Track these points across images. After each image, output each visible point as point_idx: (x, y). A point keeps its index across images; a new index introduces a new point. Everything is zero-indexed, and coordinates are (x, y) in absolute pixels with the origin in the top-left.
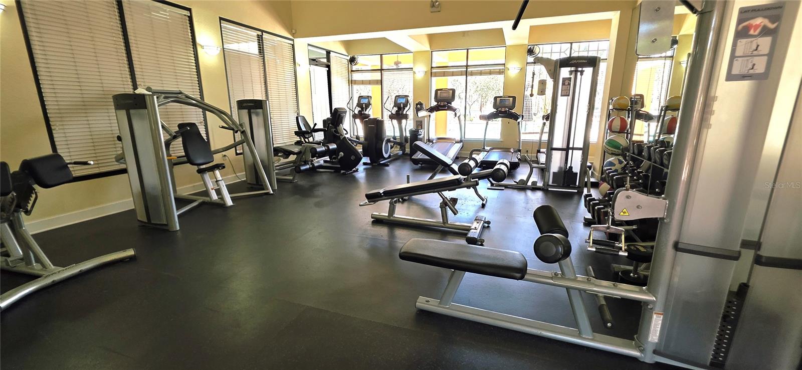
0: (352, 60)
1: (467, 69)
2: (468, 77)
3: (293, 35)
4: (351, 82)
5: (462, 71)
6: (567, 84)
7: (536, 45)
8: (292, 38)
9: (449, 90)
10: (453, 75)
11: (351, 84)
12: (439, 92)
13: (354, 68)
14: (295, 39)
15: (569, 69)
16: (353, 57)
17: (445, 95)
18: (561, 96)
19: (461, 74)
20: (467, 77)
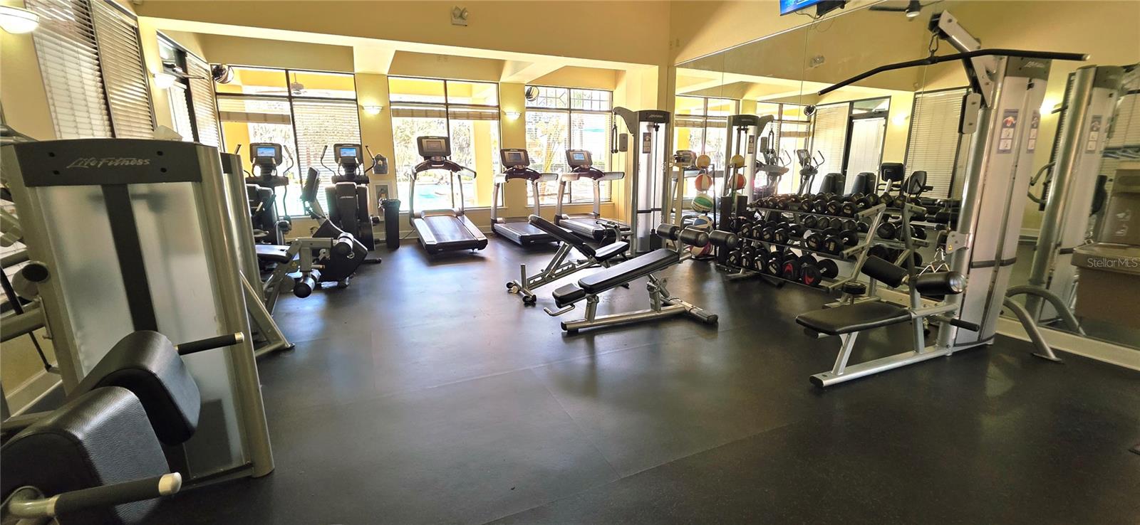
0: (218, 73)
1: (447, 108)
2: (450, 121)
3: (135, 6)
4: (219, 116)
5: (440, 111)
6: (647, 139)
7: (536, 86)
8: (136, 15)
9: (439, 138)
10: (427, 116)
11: (219, 119)
12: (424, 141)
13: (220, 88)
14: (140, 18)
15: (647, 123)
16: (218, 67)
17: (434, 145)
18: (643, 153)
19: (439, 114)
20: (448, 120)
